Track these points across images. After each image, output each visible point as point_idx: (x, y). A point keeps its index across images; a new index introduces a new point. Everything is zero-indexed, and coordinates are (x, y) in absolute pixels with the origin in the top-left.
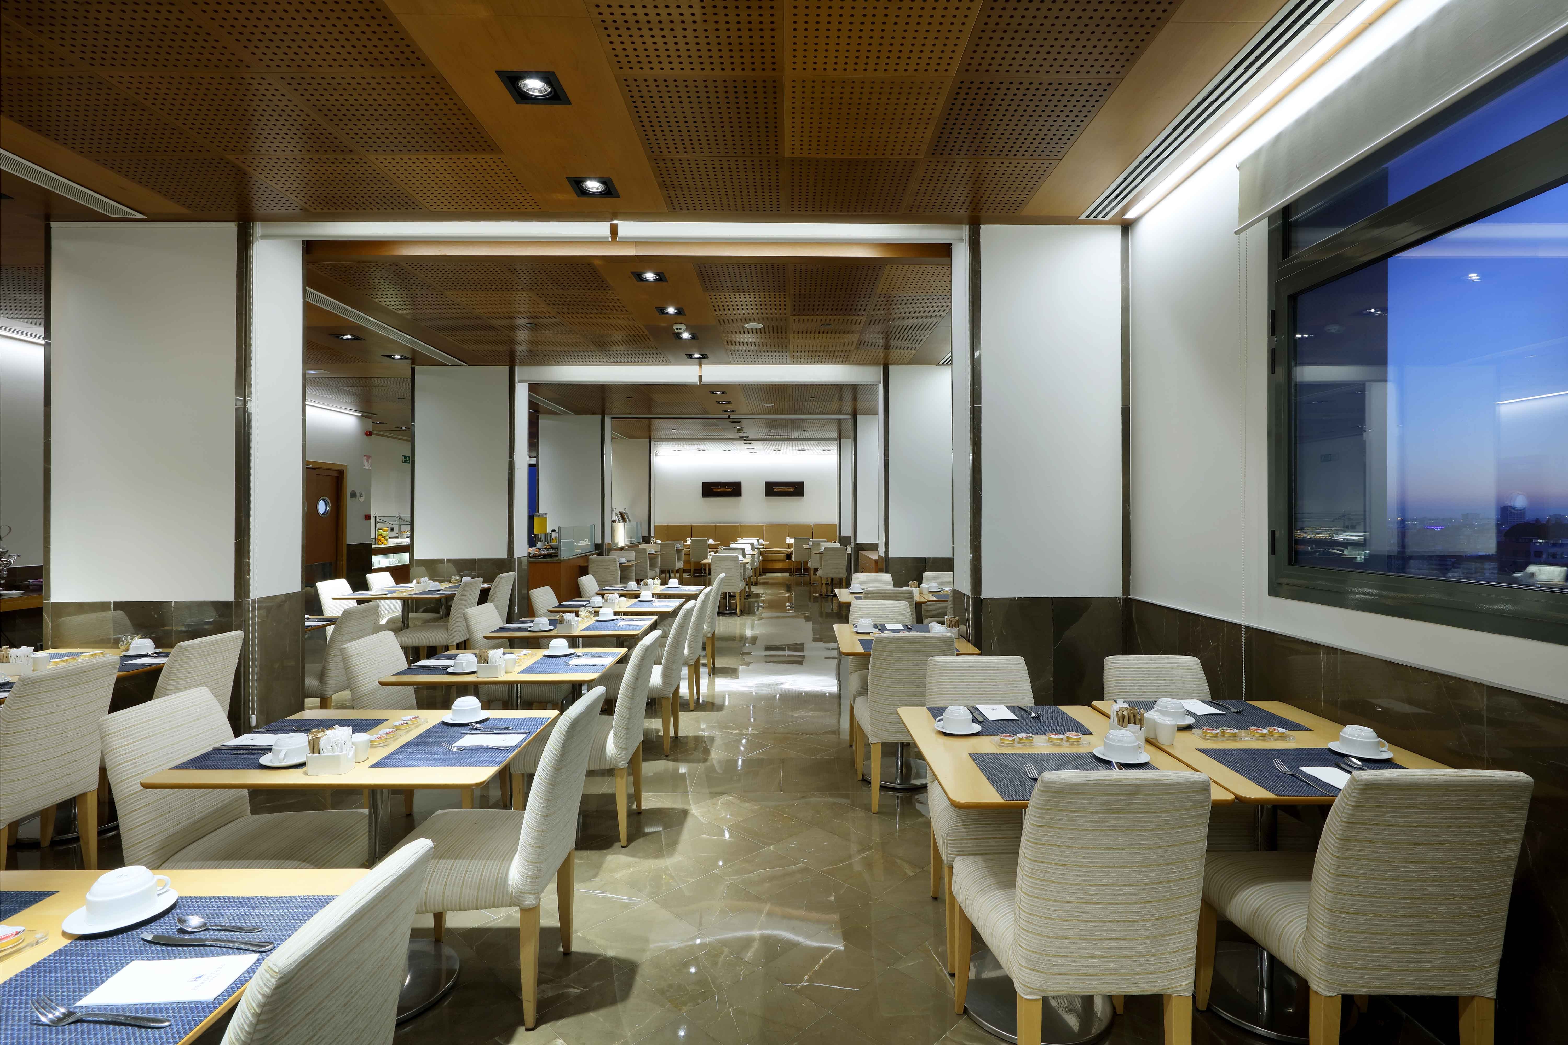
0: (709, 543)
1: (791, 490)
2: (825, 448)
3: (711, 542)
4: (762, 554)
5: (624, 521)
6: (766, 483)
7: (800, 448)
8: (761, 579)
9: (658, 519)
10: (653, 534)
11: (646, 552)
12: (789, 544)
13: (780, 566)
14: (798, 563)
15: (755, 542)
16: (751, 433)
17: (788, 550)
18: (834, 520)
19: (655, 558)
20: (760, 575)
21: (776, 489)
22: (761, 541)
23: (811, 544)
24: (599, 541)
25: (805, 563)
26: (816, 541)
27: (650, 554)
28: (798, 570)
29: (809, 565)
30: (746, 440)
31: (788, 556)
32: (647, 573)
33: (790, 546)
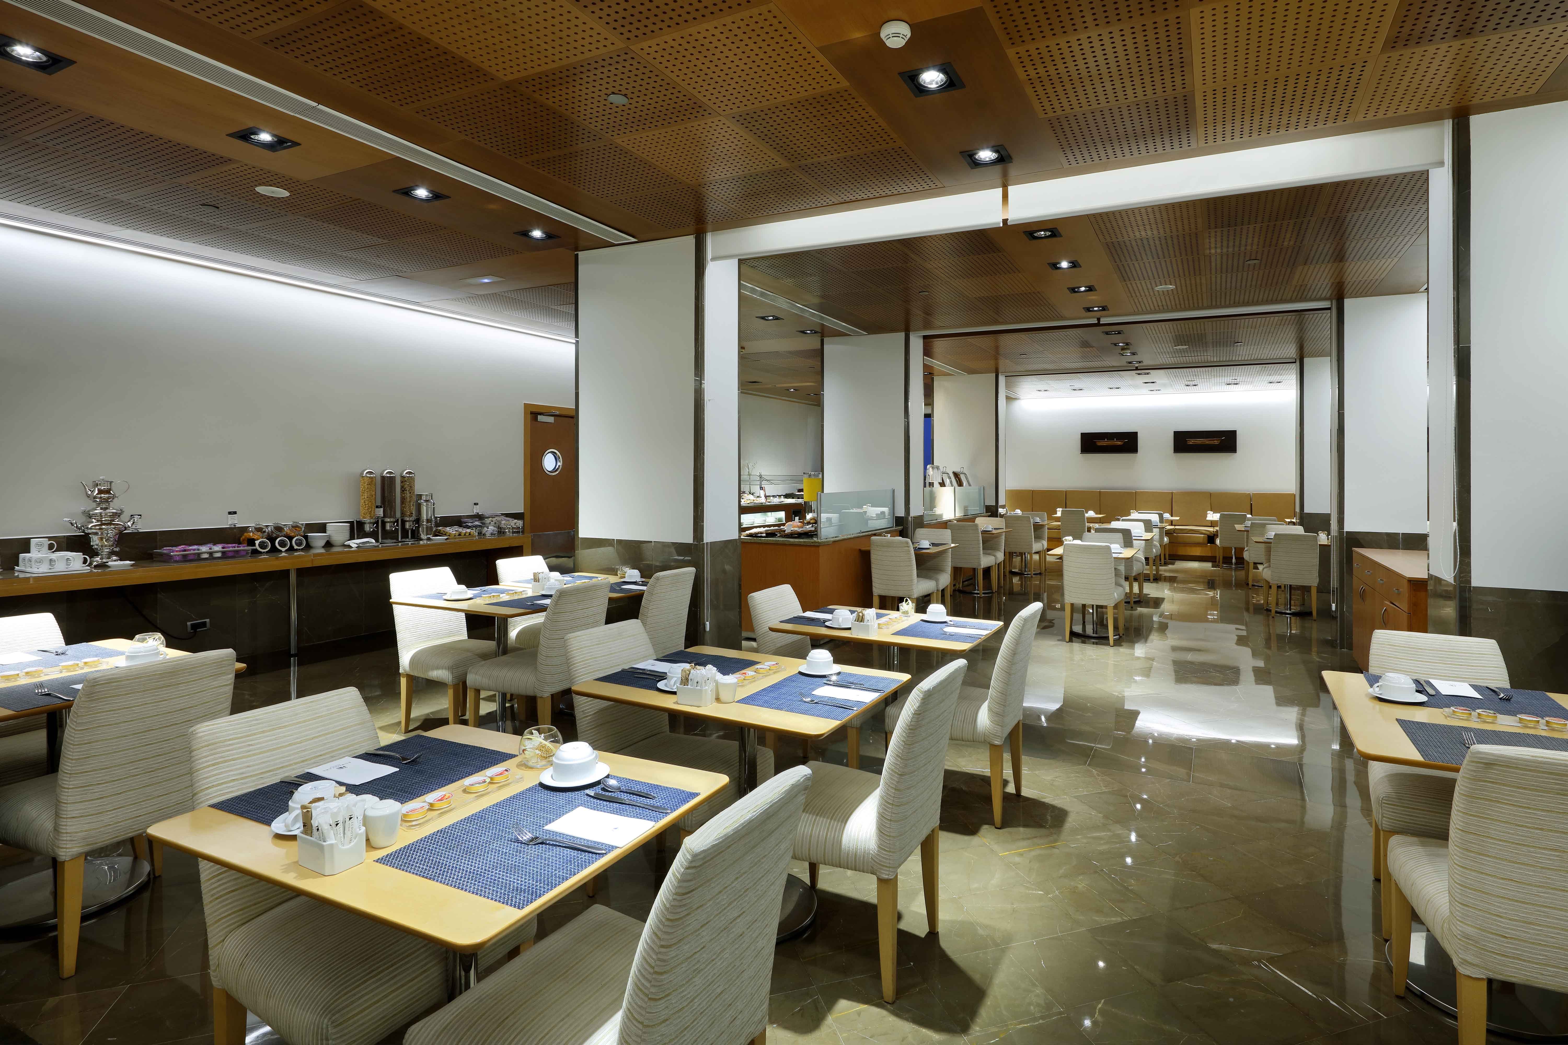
0: (1087, 515)
1: (1216, 442)
2: (1271, 378)
3: (1091, 514)
4: (1169, 533)
5: (960, 484)
6: (1175, 432)
7: (1229, 379)
8: (1165, 570)
9: (1010, 481)
10: (1002, 501)
11: (977, 529)
12: (1212, 522)
13: (1197, 551)
14: (1226, 549)
15: (1154, 518)
16: (1147, 355)
17: (1211, 529)
18: (1290, 486)
19: (996, 537)
20: (1166, 564)
21: (1191, 442)
22: (1167, 516)
23: (1248, 523)
24: (901, 513)
25: (1240, 551)
26: (1258, 520)
27: (984, 532)
28: (1227, 560)
29: (1246, 555)
30: (1140, 369)
31: (1211, 539)
32: (979, 558)
33: (1213, 524)
